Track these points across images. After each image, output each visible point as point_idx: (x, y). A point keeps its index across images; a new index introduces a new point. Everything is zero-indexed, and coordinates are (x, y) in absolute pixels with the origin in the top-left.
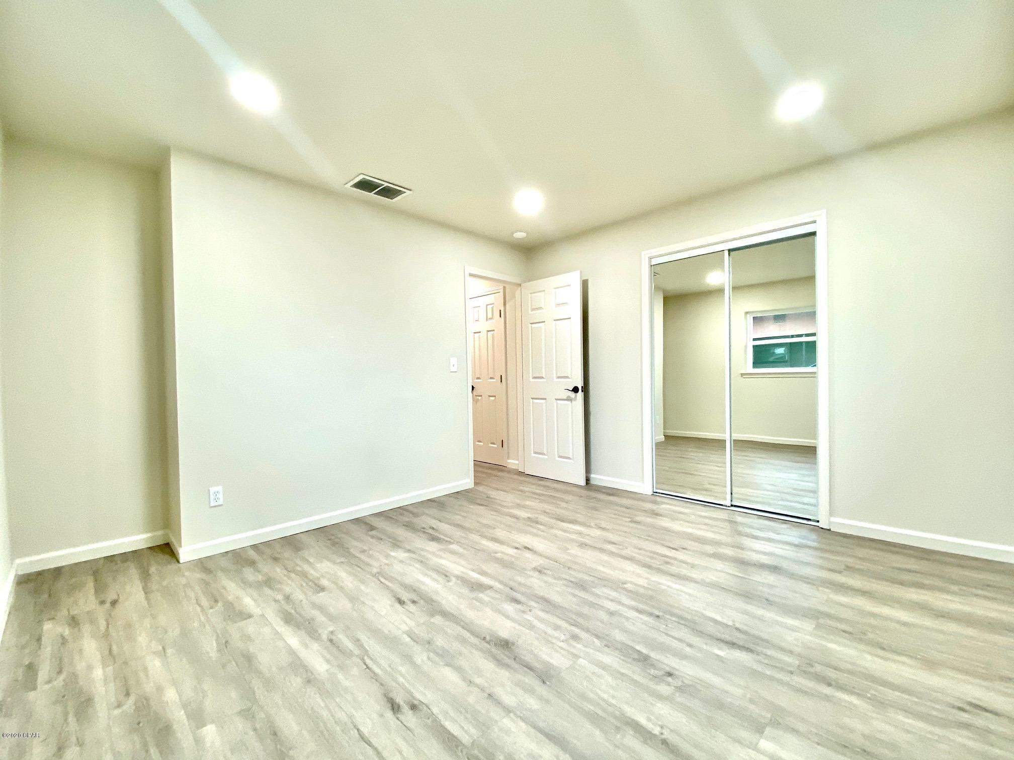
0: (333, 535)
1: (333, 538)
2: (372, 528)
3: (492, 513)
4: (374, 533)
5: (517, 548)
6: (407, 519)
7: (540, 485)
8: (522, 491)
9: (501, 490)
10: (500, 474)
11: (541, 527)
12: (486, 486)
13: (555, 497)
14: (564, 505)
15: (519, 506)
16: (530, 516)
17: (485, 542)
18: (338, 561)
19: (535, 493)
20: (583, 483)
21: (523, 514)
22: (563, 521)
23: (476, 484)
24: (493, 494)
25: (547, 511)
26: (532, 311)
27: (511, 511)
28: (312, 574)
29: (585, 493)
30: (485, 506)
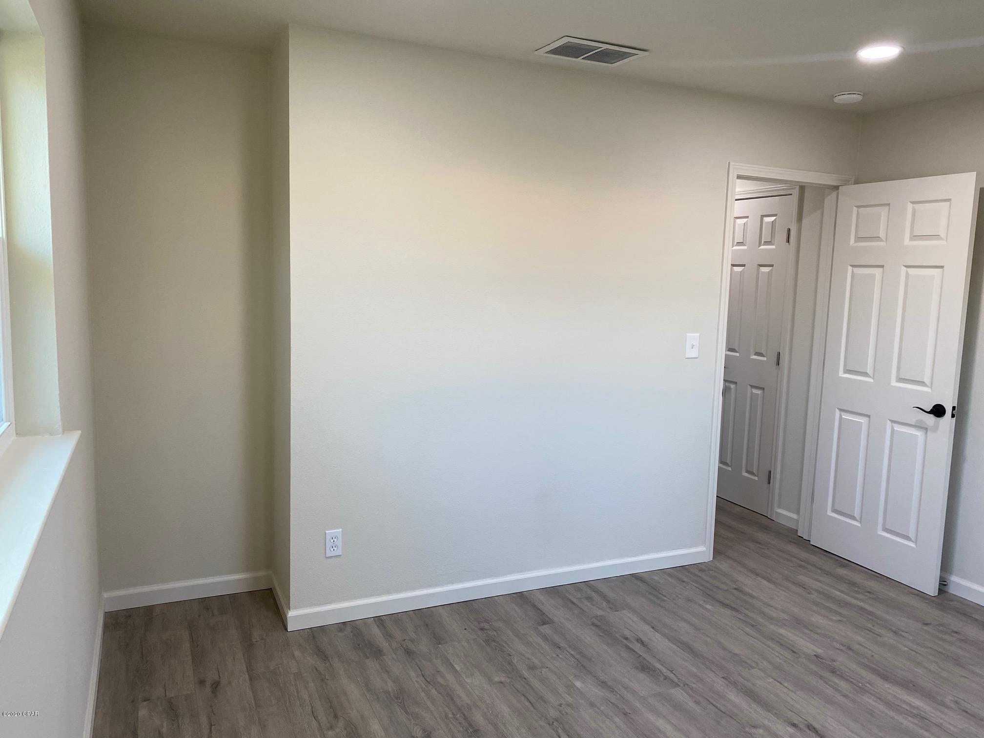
0: (487, 621)
1: (486, 626)
2: (545, 620)
3: (747, 629)
4: (545, 629)
5: (794, 725)
6: (599, 613)
7: (839, 578)
8: (804, 587)
9: (763, 578)
10: (762, 536)
11: (842, 684)
12: (735, 561)
13: (871, 613)
14: (889, 638)
15: (798, 623)
16: (820, 651)
17: (734, 697)
18: (497, 679)
19: (829, 597)
20: (931, 589)
21: (807, 646)
22: (885, 678)
23: (717, 552)
24: (749, 583)
25: (856, 647)
26: (856, 241)
27: (782, 631)
28: (460, 697)
29: (933, 614)
30: (734, 609)
